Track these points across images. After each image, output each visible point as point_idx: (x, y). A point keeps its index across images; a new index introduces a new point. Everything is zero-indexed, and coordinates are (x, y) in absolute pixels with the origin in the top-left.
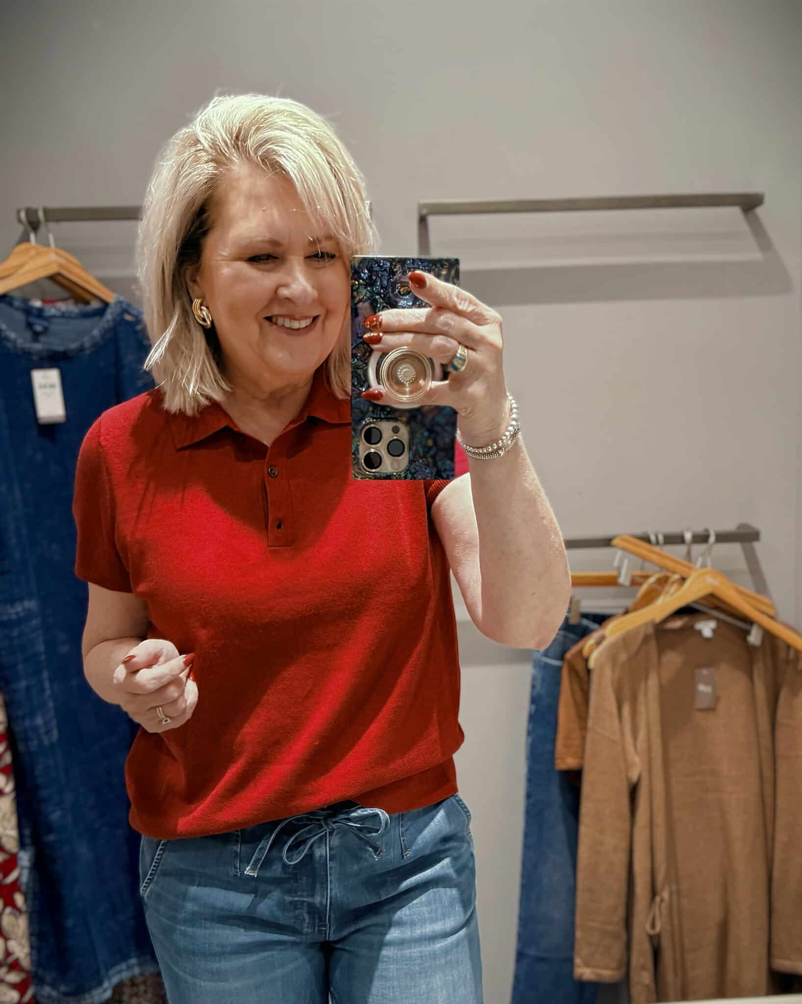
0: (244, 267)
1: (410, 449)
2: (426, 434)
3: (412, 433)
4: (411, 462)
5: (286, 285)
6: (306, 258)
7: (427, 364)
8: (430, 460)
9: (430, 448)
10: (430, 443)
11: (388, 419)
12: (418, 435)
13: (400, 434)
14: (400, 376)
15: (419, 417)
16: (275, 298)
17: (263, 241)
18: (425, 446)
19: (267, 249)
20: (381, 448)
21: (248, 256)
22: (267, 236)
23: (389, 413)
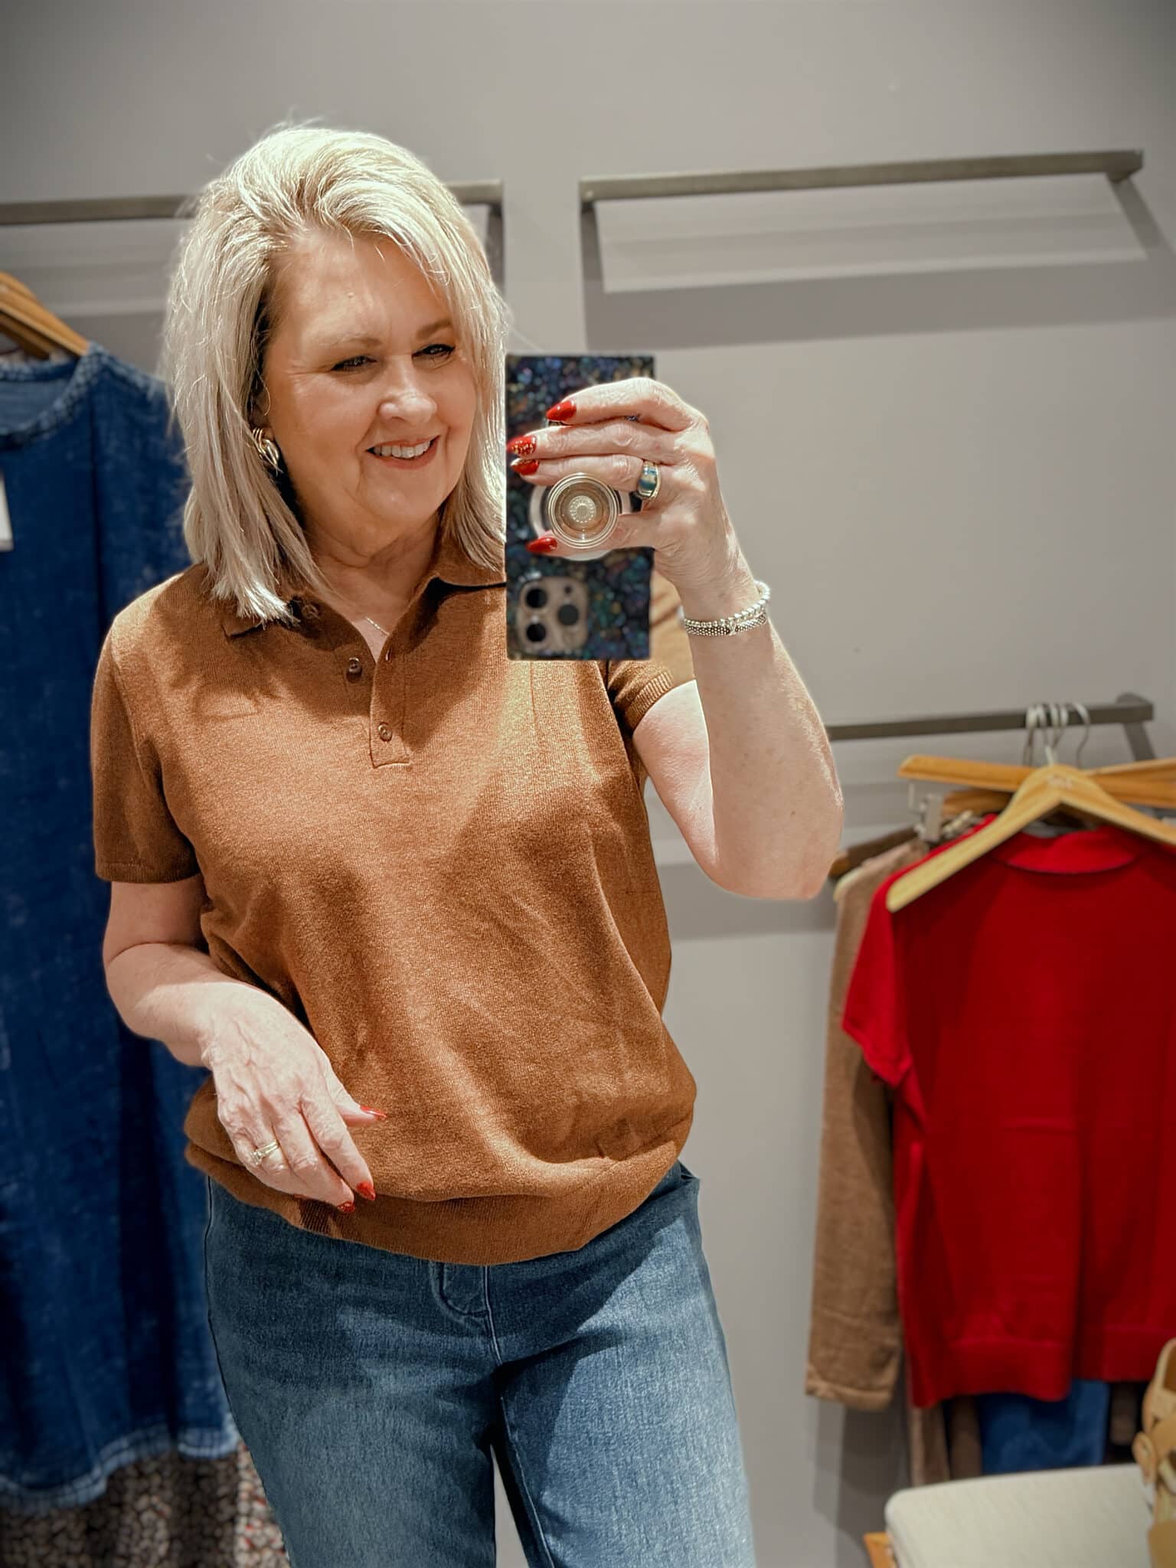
0: (326, 381)
2: (610, 596)
5: (392, 400)
6: (416, 355)
12: (599, 598)
15: (601, 573)
16: (378, 419)
17: (351, 339)
19: (357, 350)
21: (333, 364)
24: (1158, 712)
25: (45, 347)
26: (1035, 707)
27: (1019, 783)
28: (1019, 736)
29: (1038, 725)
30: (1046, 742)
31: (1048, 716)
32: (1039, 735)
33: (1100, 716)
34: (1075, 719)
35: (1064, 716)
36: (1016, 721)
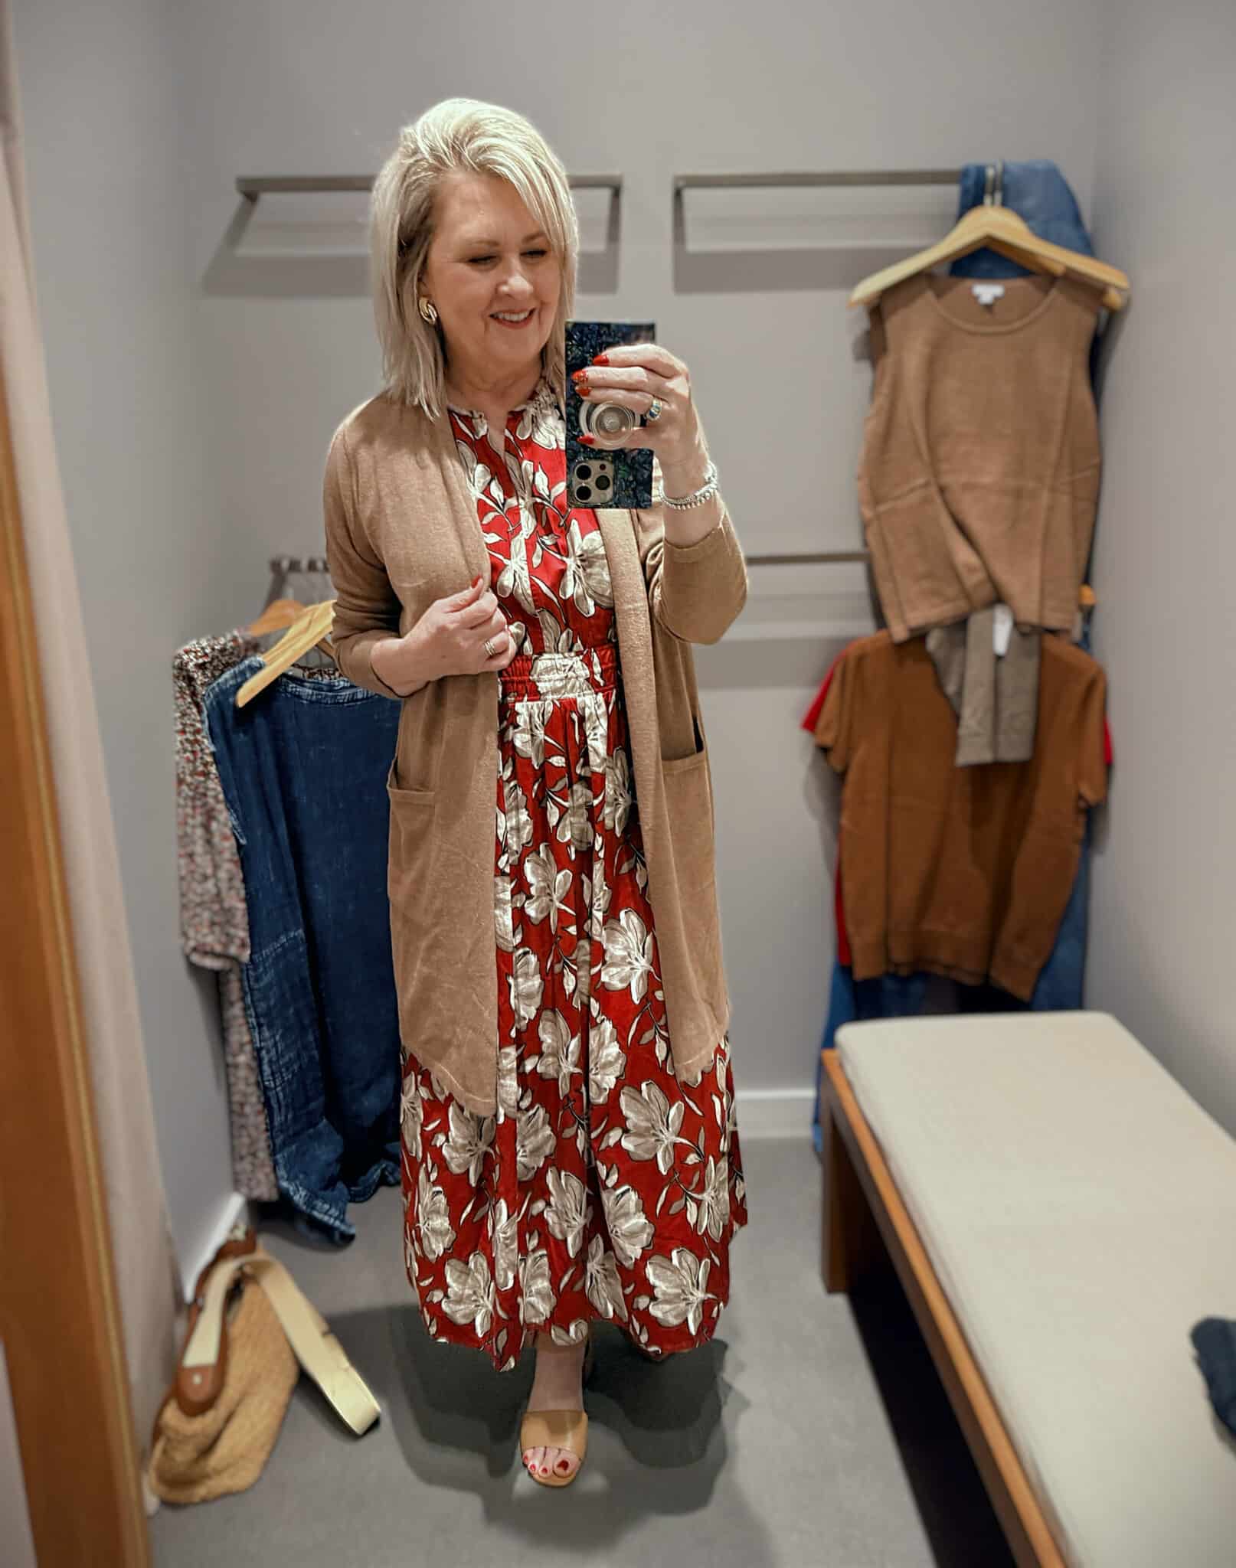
0: (464, 269)
1: (614, 483)
3: (616, 472)
4: (615, 494)
5: (505, 283)
6: (522, 255)
7: (630, 417)
8: (631, 492)
9: (631, 482)
10: (631, 478)
11: (596, 458)
13: (606, 470)
14: (607, 425)
16: (496, 296)
17: (481, 242)
18: (627, 481)
19: (485, 250)
20: (590, 483)
21: (469, 258)
22: (485, 236)
23: (597, 453)
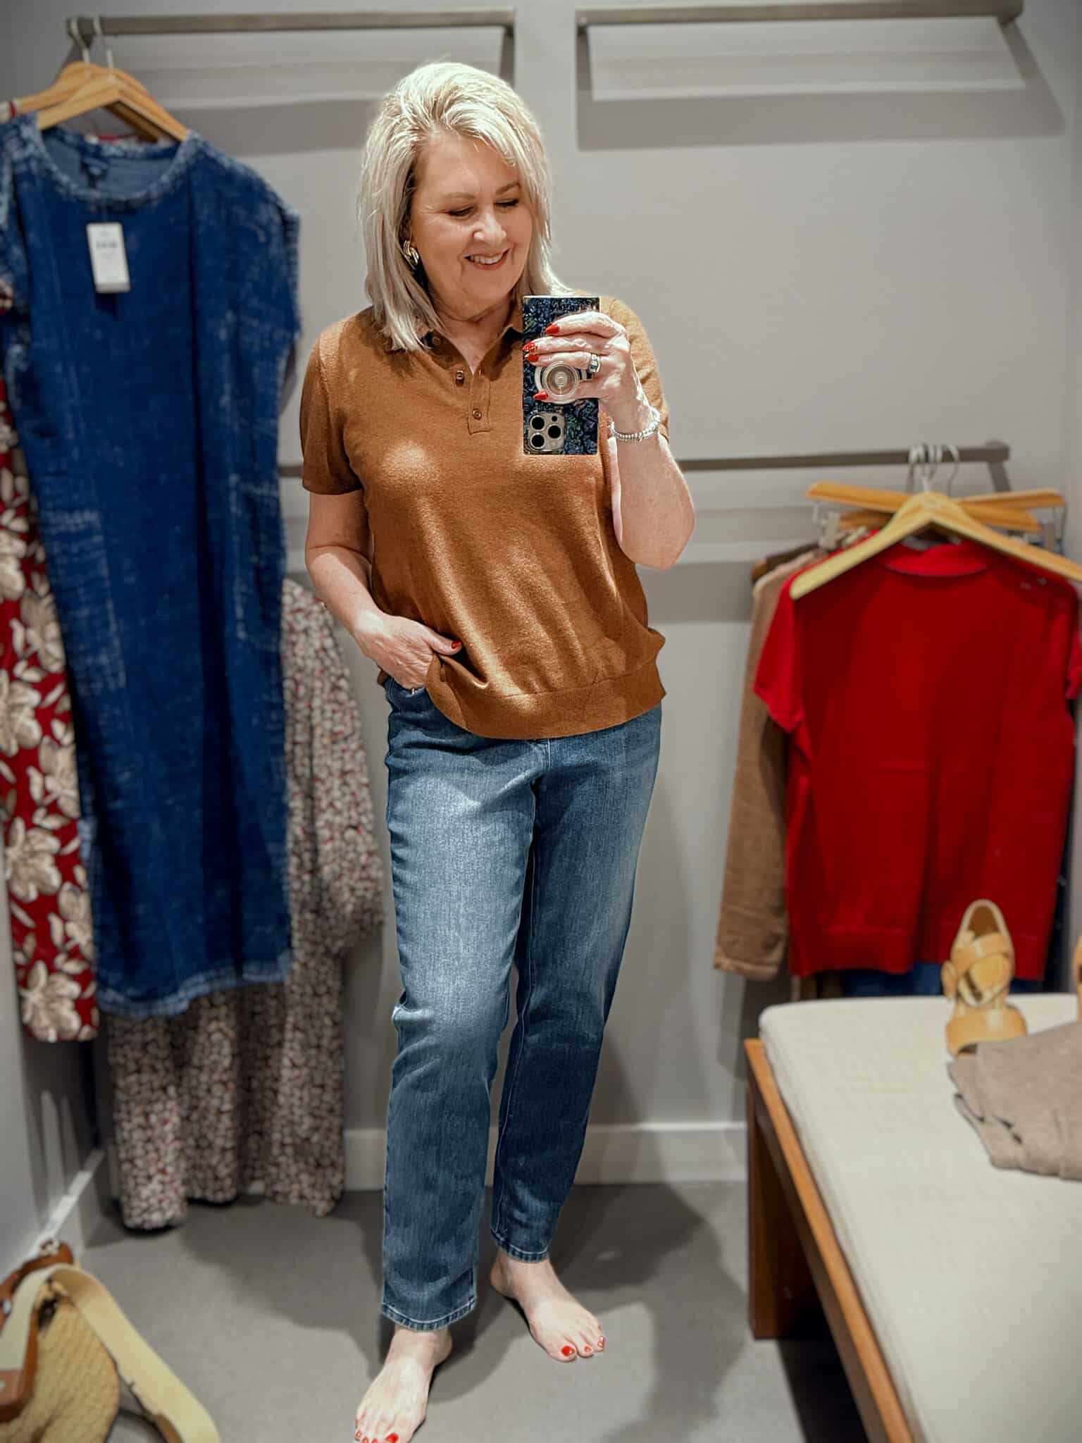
0: (443, 219)
5: (480, 230)
6: (495, 204)
16: (472, 241)
17: (459, 196)
19: (462, 203)
21: (448, 209)
22: (462, 190)
24: (1014, 454)
25: (155, 133)
26: (916, 446)
27: (900, 505)
28: (903, 470)
29: (919, 461)
30: (924, 474)
31: (927, 454)
32: (918, 469)
33: (968, 455)
34: (947, 457)
35: (939, 454)
36: (901, 457)
